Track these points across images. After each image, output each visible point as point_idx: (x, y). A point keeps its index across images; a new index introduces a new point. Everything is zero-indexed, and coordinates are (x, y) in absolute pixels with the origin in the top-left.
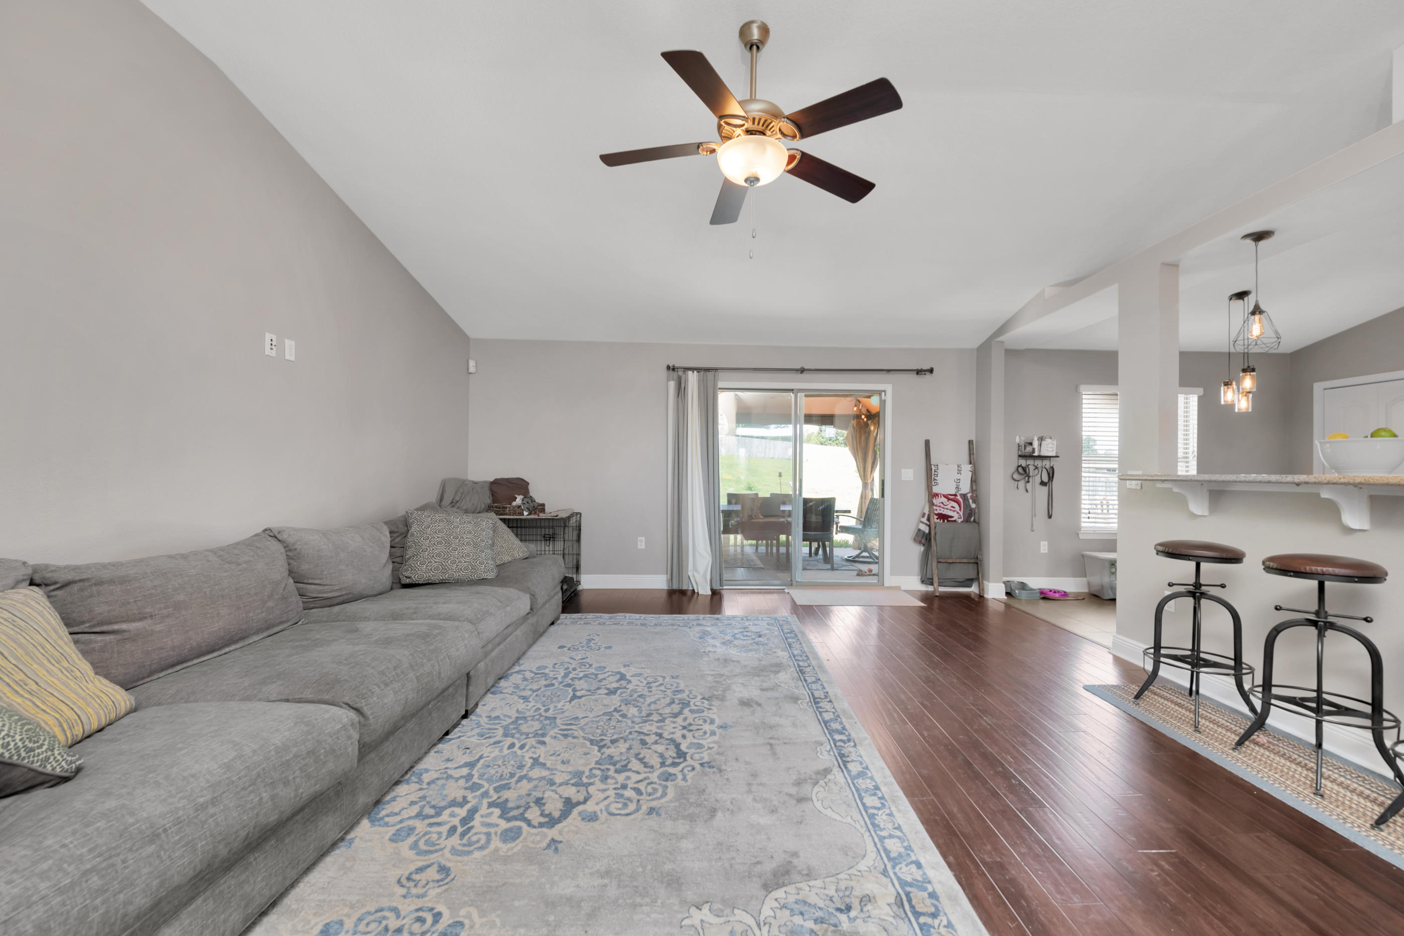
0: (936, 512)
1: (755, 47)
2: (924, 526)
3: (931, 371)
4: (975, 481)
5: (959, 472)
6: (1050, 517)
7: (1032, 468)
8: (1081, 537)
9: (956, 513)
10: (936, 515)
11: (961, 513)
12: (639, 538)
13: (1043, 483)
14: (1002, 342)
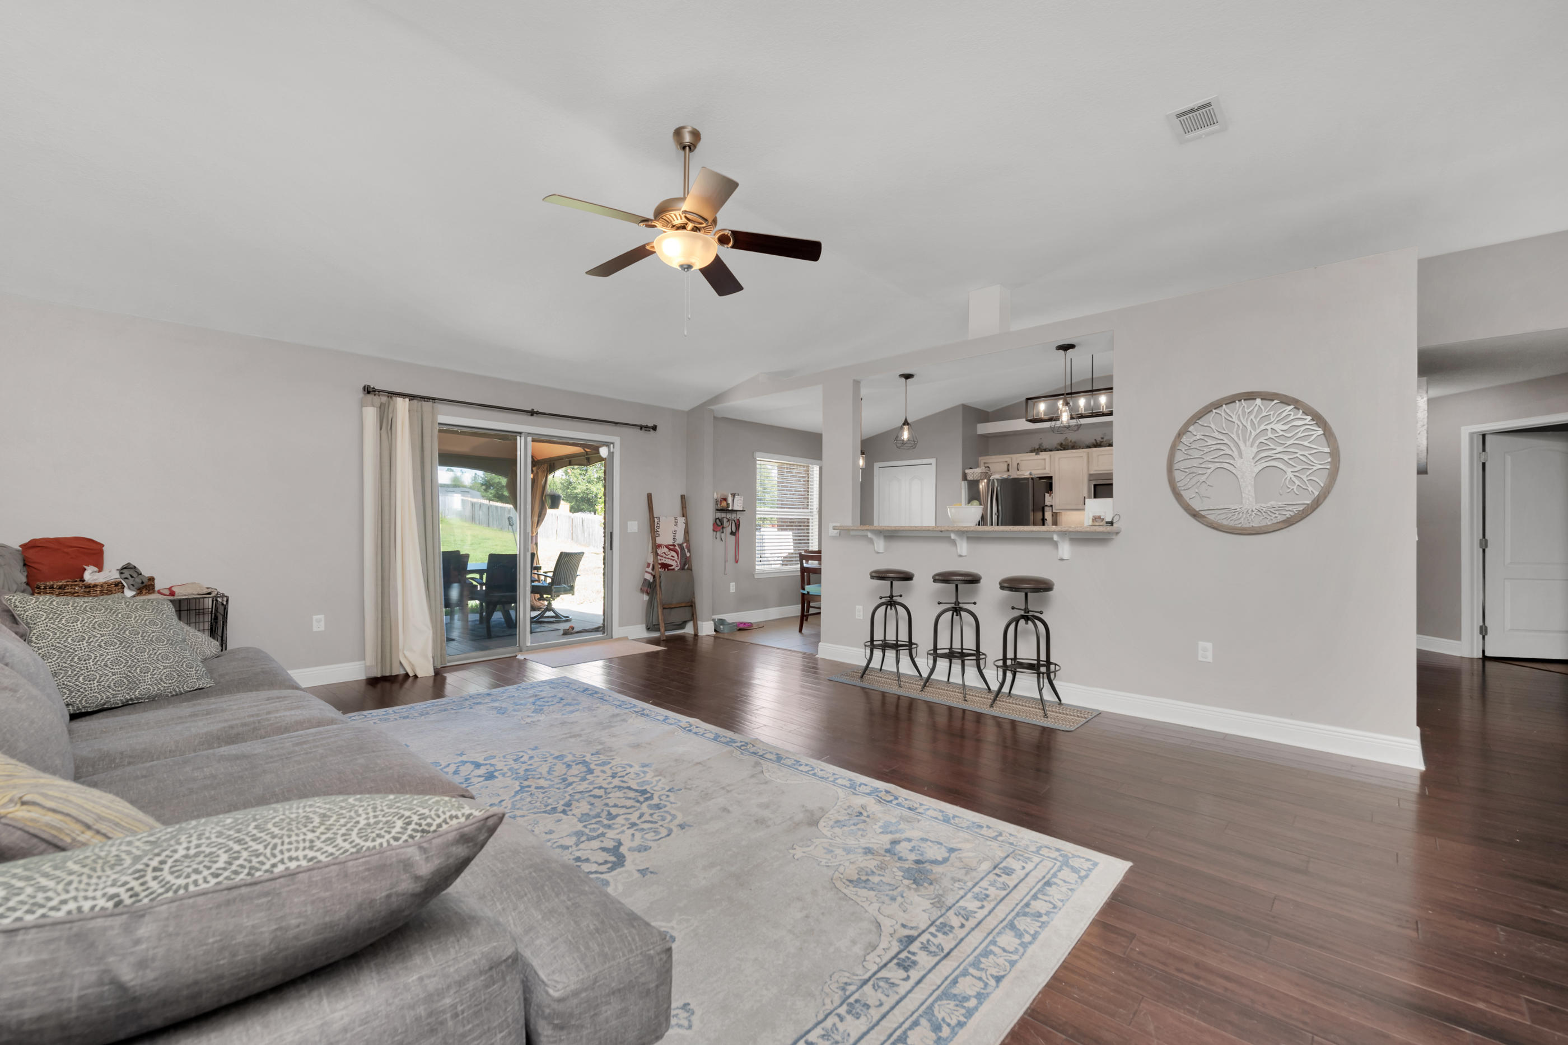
0: (660, 562)
1: (687, 148)
2: (650, 575)
3: (654, 428)
4: (688, 532)
5: (676, 524)
6: (737, 562)
7: (725, 520)
8: (756, 577)
9: (675, 563)
10: (660, 564)
11: (678, 562)
12: (315, 617)
13: (732, 533)
14: (712, 411)
